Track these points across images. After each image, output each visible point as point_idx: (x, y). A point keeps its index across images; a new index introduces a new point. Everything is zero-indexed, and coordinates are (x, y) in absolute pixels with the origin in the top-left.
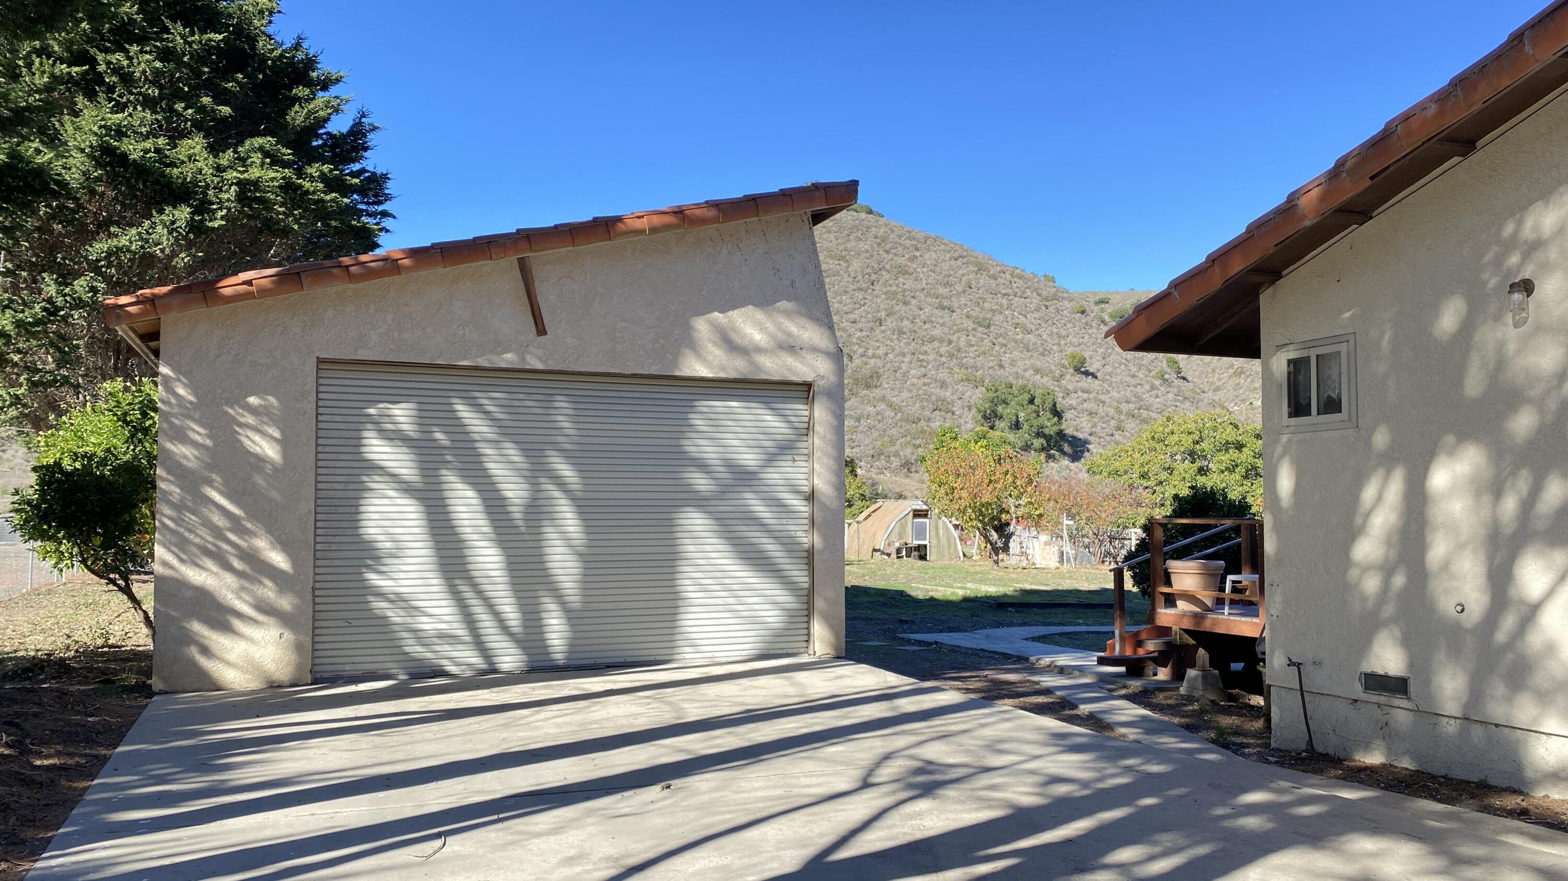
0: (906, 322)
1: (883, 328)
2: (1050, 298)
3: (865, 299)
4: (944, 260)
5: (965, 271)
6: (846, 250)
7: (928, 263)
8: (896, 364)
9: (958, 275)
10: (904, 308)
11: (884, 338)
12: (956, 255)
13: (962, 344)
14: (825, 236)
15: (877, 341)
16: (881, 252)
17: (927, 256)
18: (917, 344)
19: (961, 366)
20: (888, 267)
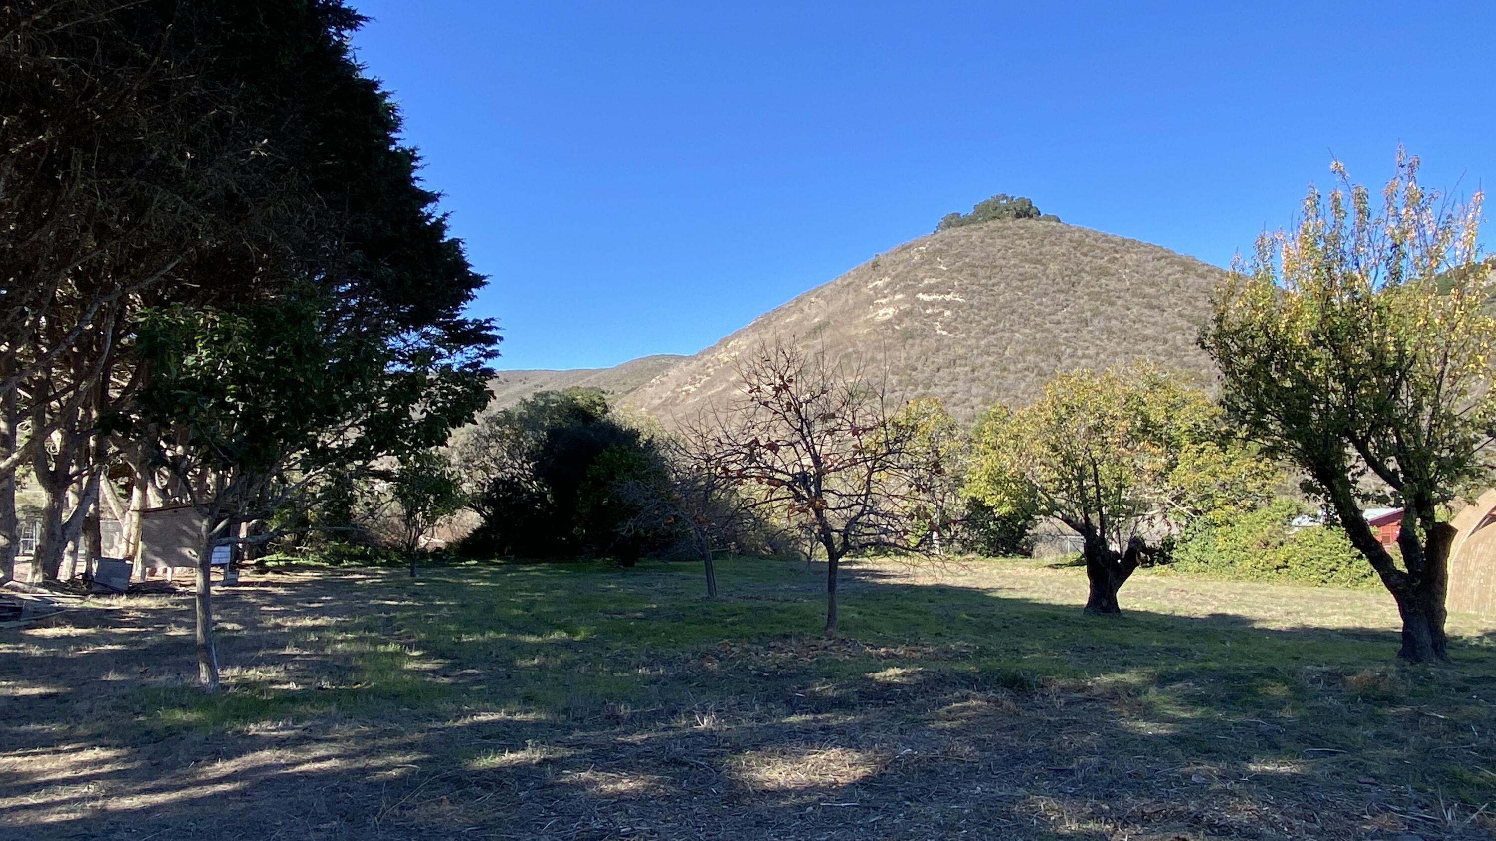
0: (1113, 322)
1: (1090, 328)
3: (1067, 300)
4: (1147, 261)
5: (1170, 271)
6: (1041, 254)
7: (1130, 263)
9: (1163, 274)
10: (1109, 309)
11: (1092, 338)
12: (1159, 255)
14: (1018, 242)
15: (1084, 341)
16: (1078, 254)
17: (1128, 257)
18: (1130, 343)
19: (1183, 365)
20: (1087, 269)
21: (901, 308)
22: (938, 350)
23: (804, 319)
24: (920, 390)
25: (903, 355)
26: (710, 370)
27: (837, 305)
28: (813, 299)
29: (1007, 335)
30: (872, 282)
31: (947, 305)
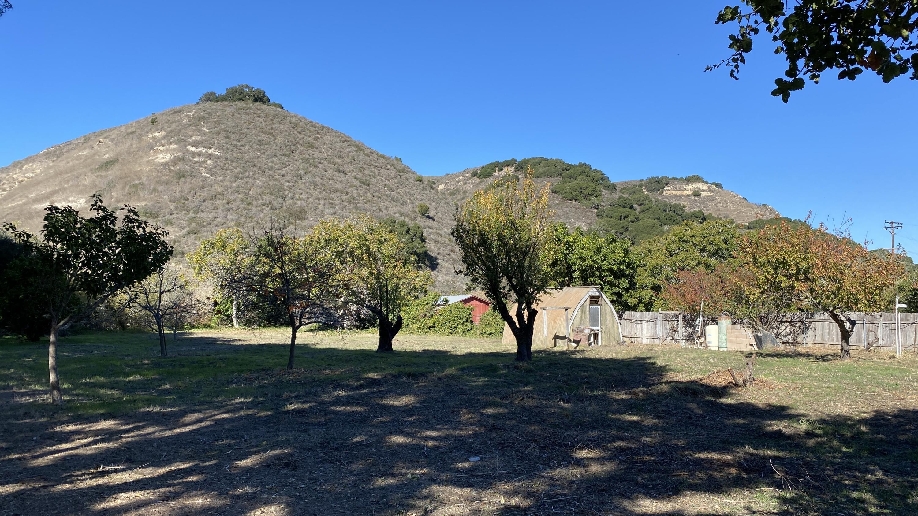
0: (317, 178)
1: (303, 181)
2: (401, 171)
3: (288, 161)
4: (336, 142)
5: (350, 150)
7: (327, 142)
8: (316, 205)
9: (346, 151)
10: (315, 169)
11: (304, 187)
12: (343, 139)
13: (355, 195)
14: (257, 119)
15: (300, 189)
16: (296, 132)
17: (325, 138)
18: (327, 193)
20: (301, 142)
21: (176, 155)
22: (203, 187)
23: (95, 154)
24: (191, 214)
25: (178, 189)
27: (123, 148)
28: (102, 140)
29: (251, 181)
30: (152, 134)
31: (210, 156)
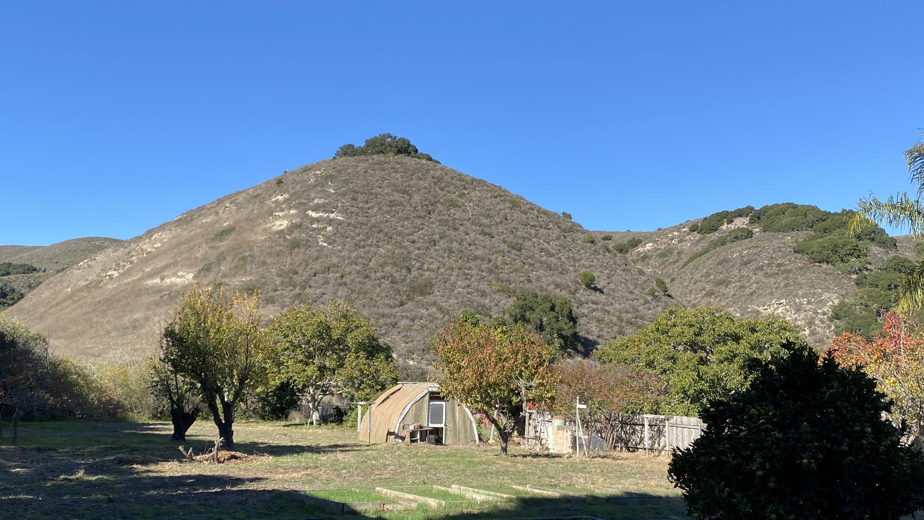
0: (455, 244)
1: (437, 248)
2: (567, 230)
3: (423, 224)
4: (486, 198)
5: (502, 207)
6: (409, 186)
7: (474, 199)
8: (446, 277)
9: (496, 209)
10: (453, 233)
11: (437, 255)
12: (496, 194)
13: (499, 263)
14: (393, 175)
15: (432, 258)
16: (437, 189)
17: (473, 194)
18: (464, 261)
19: (498, 280)
20: (442, 201)
21: (294, 221)
22: (317, 258)
23: (216, 222)
24: (297, 290)
25: (289, 261)
26: (134, 258)
27: (244, 213)
28: (227, 205)
29: (373, 249)
30: (275, 197)
31: (330, 222)
